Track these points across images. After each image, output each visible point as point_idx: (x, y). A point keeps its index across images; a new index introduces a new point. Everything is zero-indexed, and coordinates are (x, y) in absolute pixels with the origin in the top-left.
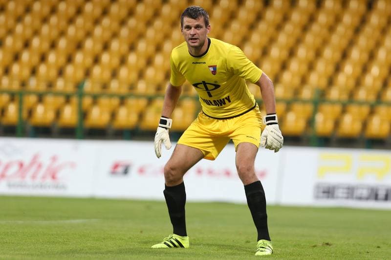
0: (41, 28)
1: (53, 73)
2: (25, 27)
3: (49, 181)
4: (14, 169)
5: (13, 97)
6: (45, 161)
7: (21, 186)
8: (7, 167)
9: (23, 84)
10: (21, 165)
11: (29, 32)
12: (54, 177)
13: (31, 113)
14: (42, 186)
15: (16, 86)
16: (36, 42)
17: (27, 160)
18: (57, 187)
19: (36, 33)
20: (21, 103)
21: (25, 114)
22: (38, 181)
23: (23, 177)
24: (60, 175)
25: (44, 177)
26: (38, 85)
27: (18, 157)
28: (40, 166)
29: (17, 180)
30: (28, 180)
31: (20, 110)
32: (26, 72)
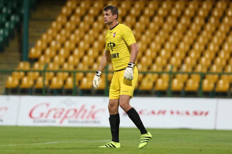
0: (84, 36)
1: (92, 61)
2: (76, 36)
3: (90, 119)
4: (72, 113)
5: (70, 74)
6: (88, 108)
7: (76, 122)
8: (68, 112)
9: (76, 67)
10: (75, 110)
11: (78, 39)
12: (93, 117)
13: (80, 82)
14: (87, 122)
15: (71, 68)
16: (82, 44)
17: (78, 109)
18: (95, 122)
19: (82, 39)
20: (74, 77)
21: (77, 83)
22: (85, 119)
23: (77, 117)
24: (96, 116)
25: (88, 117)
26: (83, 67)
27: (73, 107)
28: (86, 111)
29: (73, 119)
30: (79, 119)
31: (74, 81)
32: (77, 60)
